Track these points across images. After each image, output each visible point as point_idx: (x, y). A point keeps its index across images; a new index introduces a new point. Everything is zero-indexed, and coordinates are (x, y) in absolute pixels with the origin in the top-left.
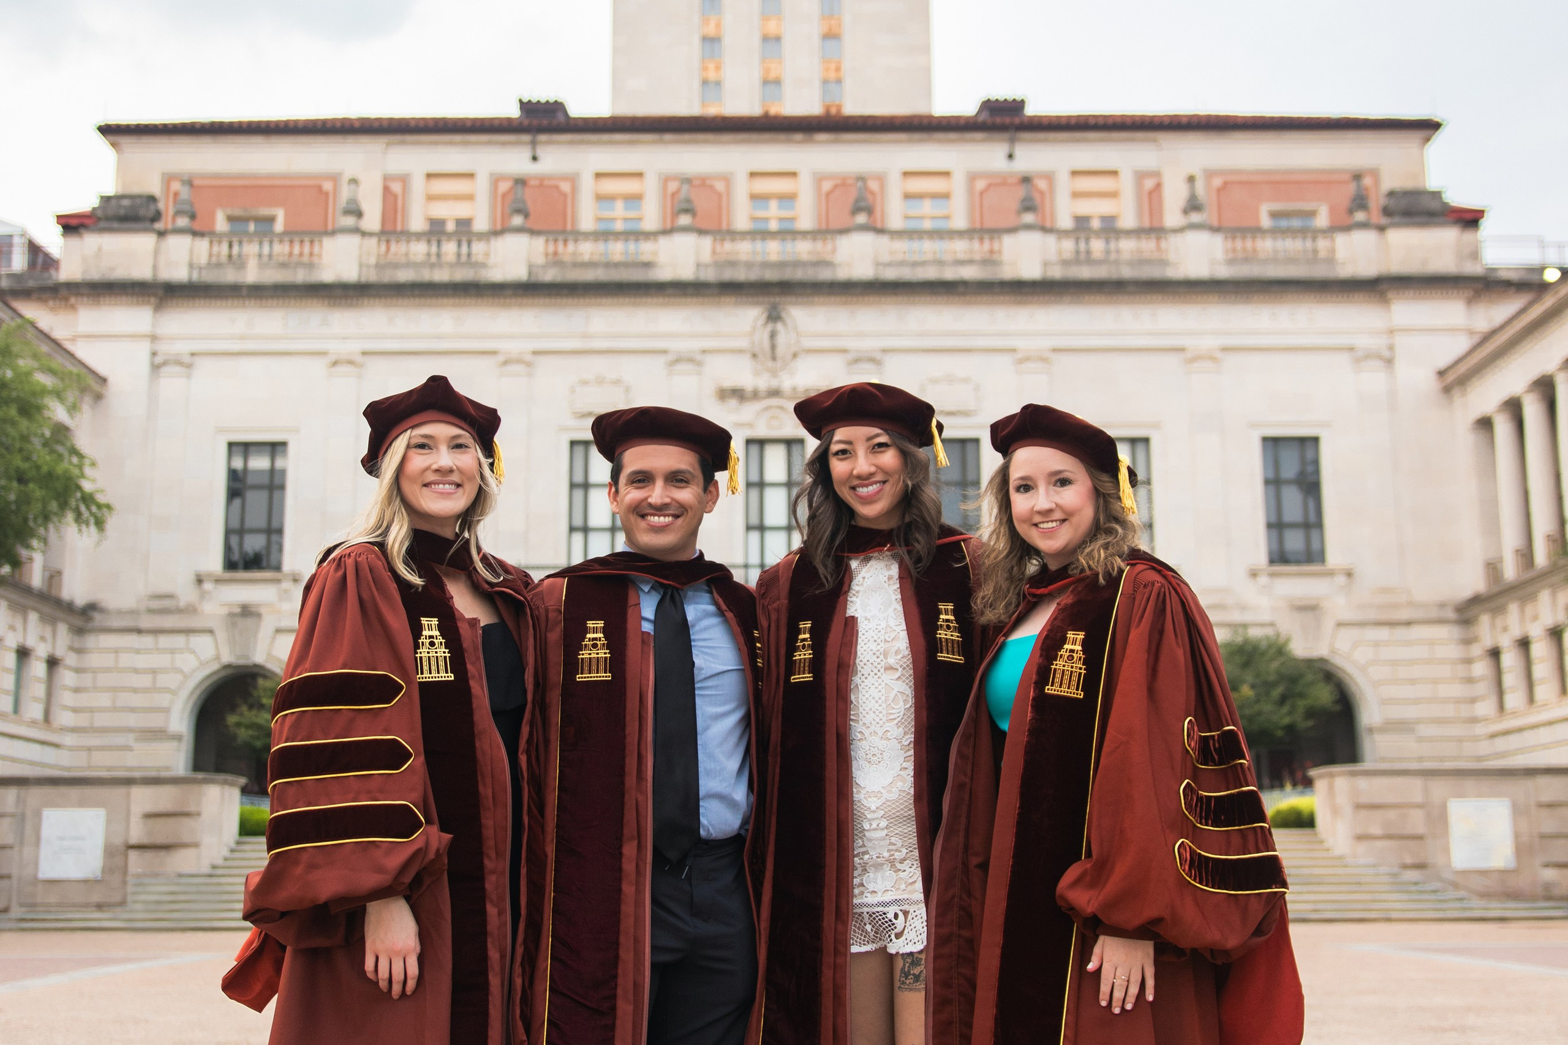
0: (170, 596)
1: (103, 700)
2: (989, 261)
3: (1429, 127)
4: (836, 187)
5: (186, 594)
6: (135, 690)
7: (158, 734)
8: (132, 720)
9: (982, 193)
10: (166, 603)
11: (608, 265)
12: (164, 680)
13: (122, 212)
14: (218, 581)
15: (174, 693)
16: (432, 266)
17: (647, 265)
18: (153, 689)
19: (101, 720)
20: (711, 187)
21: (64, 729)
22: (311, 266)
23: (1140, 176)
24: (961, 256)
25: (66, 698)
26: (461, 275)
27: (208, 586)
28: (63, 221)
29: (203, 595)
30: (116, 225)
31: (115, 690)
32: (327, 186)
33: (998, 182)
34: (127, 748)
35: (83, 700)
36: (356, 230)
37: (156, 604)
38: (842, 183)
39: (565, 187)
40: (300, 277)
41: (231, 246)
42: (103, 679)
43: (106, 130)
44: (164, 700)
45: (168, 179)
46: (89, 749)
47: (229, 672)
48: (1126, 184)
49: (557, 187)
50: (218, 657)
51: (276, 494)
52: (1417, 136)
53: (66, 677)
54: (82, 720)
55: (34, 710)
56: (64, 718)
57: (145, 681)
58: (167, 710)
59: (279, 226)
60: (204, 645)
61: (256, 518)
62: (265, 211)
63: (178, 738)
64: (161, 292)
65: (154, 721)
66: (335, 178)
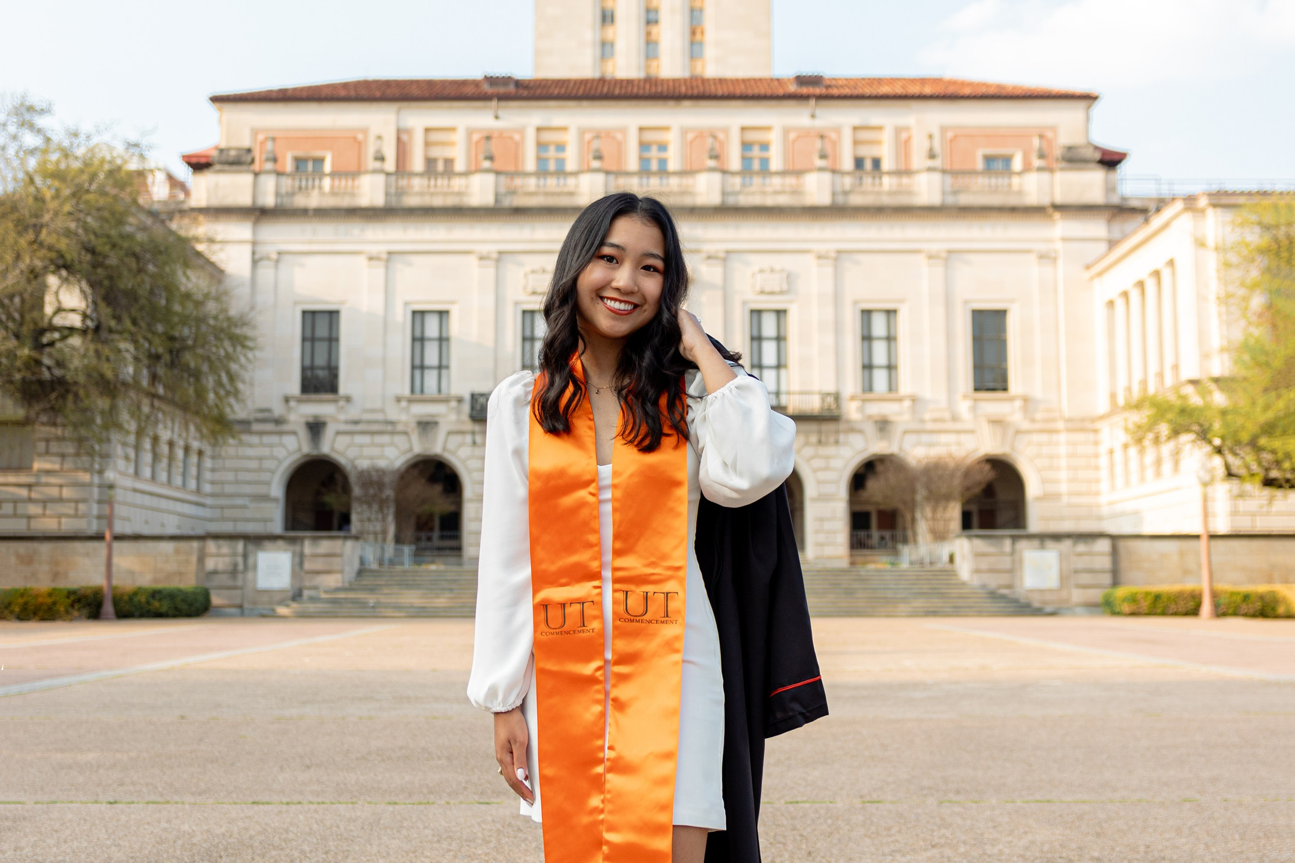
0: (268, 410)
1: (230, 476)
2: (795, 192)
3: (1089, 98)
4: (696, 137)
5: (278, 410)
6: (249, 470)
7: (265, 498)
8: (248, 489)
9: (793, 142)
10: (266, 415)
11: (547, 194)
12: (268, 464)
13: (231, 159)
14: (299, 401)
15: (273, 472)
16: (432, 194)
17: (571, 194)
18: (260, 470)
19: (228, 489)
20: (614, 138)
21: (207, 495)
22: (353, 195)
23: (898, 130)
24: (778, 188)
25: (208, 475)
26: (450, 201)
27: (293, 404)
28: (187, 159)
29: (289, 409)
30: (227, 167)
31: (236, 470)
32: (360, 137)
33: (805, 134)
34: (244, 507)
35: (218, 476)
36: (381, 171)
37: (260, 415)
38: (701, 134)
39: (517, 137)
40: (345, 202)
41: (300, 181)
42: (229, 463)
43: (216, 99)
44: (265, 476)
45: (255, 132)
46: (222, 507)
47: (307, 459)
48: (887, 137)
49: (511, 138)
50: (300, 450)
51: (334, 344)
52: (1082, 104)
53: (208, 463)
54: (217, 489)
55: (192, 484)
56: (207, 488)
57: (254, 464)
58: (268, 483)
59: (327, 167)
60: (290, 442)
61: (321, 360)
62: (318, 153)
63: (276, 500)
64: (257, 213)
65: (261, 490)
66: (365, 131)
